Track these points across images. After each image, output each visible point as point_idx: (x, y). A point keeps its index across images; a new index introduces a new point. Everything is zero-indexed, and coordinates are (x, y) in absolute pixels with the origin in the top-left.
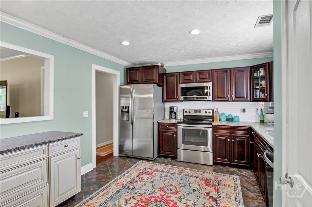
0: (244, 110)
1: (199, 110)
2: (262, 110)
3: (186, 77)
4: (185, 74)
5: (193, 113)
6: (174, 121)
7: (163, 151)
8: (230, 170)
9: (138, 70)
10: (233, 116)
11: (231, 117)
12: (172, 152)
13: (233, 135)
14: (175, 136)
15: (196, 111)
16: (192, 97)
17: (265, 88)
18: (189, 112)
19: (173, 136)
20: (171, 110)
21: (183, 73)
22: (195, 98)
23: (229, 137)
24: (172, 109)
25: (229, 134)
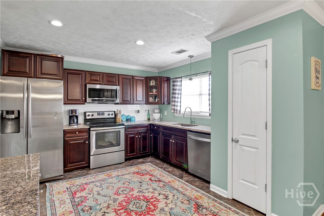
0: (138, 111)
1: (102, 113)
2: (149, 110)
3: (93, 78)
4: (92, 73)
5: (96, 116)
6: (76, 126)
7: (70, 163)
8: (139, 161)
10: (131, 116)
11: (129, 117)
12: (83, 162)
13: (139, 132)
14: (87, 142)
15: (99, 114)
16: (101, 99)
17: (157, 94)
18: (93, 115)
19: (84, 143)
20: (72, 113)
21: (89, 73)
22: (104, 100)
23: (137, 134)
24: (74, 112)
25: (137, 132)
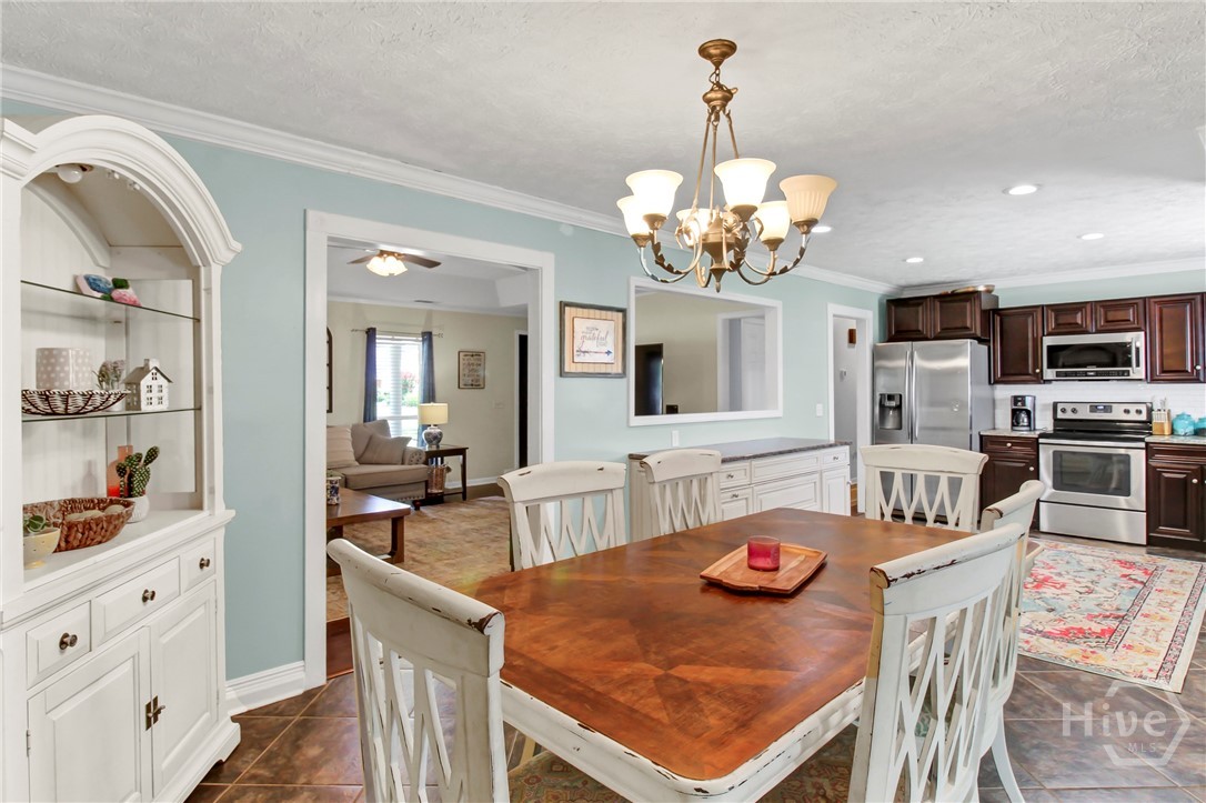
1: (1104, 406)
4: (1061, 309)
5: (1085, 414)
6: (1026, 432)
9: (919, 305)
14: (1030, 468)
15: (1094, 408)
16: (1082, 371)
18: (1074, 411)
19: (1024, 468)
20: (1015, 404)
21: (1054, 308)
22: (1092, 374)
23: (1198, 473)
24: (1019, 401)
25: (1198, 467)
